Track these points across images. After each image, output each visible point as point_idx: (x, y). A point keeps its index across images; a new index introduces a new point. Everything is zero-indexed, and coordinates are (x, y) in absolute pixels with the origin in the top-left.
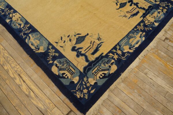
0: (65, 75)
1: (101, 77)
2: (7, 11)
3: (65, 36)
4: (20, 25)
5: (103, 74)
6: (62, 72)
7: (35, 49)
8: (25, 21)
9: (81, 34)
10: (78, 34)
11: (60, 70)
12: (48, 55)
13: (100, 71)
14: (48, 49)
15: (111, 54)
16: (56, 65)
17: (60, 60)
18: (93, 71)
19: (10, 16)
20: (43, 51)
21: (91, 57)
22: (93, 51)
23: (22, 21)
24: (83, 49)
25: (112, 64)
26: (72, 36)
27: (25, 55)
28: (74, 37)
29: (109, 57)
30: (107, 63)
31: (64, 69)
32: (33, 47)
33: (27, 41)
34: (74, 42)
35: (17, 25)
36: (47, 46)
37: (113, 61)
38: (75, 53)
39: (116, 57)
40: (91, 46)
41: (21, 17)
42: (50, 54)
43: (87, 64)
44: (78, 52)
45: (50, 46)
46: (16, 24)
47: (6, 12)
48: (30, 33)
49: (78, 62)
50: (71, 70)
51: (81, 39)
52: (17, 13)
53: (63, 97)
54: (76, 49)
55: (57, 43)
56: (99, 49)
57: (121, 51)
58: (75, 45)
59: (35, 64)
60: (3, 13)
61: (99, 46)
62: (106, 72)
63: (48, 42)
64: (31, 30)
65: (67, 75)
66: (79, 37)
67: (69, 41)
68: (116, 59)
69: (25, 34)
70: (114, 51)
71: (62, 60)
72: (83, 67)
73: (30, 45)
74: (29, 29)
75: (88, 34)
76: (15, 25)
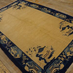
0: (33, 71)
1: (55, 72)
3: (32, 48)
4: (5, 42)
5: (56, 70)
6: (31, 70)
7: (14, 56)
8: (8, 40)
9: (41, 47)
10: (39, 47)
11: (30, 68)
12: (22, 60)
13: (54, 68)
14: (22, 56)
15: (60, 58)
16: (27, 66)
17: (30, 62)
18: (50, 69)
20: (19, 57)
21: (48, 60)
22: (49, 56)
24: (43, 55)
25: (61, 63)
26: (36, 48)
27: (8, 60)
28: (37, 48)
29: (59, 59)
30: (58, 63)
31: (32, 68)
32: (13, 55)
33: (9, 51)
34: (37, 51)
35: (4, 42)
36: (21, 54)
37: (61, 62)
38: (38, 58)
39: (63, 59)
40: (48, 53)
42: (23, 59)
43: (46, 64)
44: (40, 57)
45: (23, 54)
48: (11, 47)
49: (40, 63)
50: (36, 68)
51: (41, 50)
52: (4, 35)
54: (39, 55)
55: (27, 52)
56: (52, 55)
57: (65, 55)
58: (38, 53)
59: (15, 65)
61: (52, 53)
62: (58, 69)
63: (22, 52)
65: (34, 71)
66: (40, 48)
67: (34, 51)
68: (63, 61)
69: (8, 47)
70: (61, 56)
71: (31, 62)
72: (43, 66)
73: (11, 53)
74: (10, 44)
75: (45, 47)
76: (2, 42)
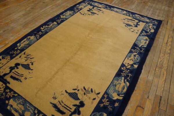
2: (125, 73)
4: (135, 56)
19: (130, 67)
23: (131, 55)
27: (154, 45)
32: (147, 42)
38: (138, 26)
41: (127, 58)
46: (135, 59)
47: (127, 73)
48: (138, 47)
53: (161, 27)
55: (137, 33)
60: (130, 75)
63: (139, 37)
64: (136, 47)
69: (141, 50)
74: (136, 48)
75: (124, 23)
76: (137, 59)
